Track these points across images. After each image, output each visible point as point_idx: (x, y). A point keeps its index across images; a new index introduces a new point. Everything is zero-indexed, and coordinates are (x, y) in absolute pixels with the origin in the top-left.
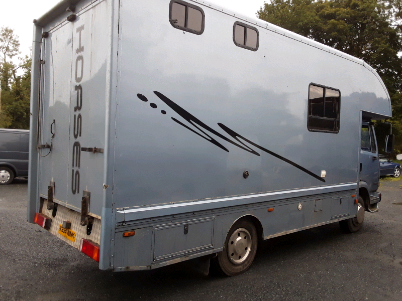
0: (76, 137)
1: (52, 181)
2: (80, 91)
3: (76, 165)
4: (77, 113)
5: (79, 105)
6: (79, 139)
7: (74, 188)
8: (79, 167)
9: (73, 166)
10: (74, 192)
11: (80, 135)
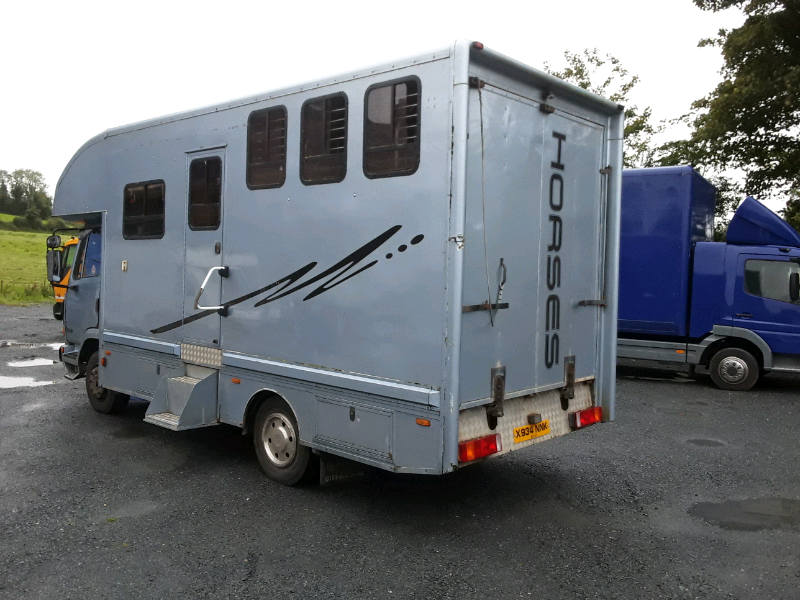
0: (551, 287)
1: (499, 365)
2: (558, 224)
3: (553, 327)
4: (553, 254)
5: (557, 243)
6: (556, 291)
7: (549, 360)
8: (558, 328)
9: (547, 328)
10: (549, 365)
11: (559, 285)
